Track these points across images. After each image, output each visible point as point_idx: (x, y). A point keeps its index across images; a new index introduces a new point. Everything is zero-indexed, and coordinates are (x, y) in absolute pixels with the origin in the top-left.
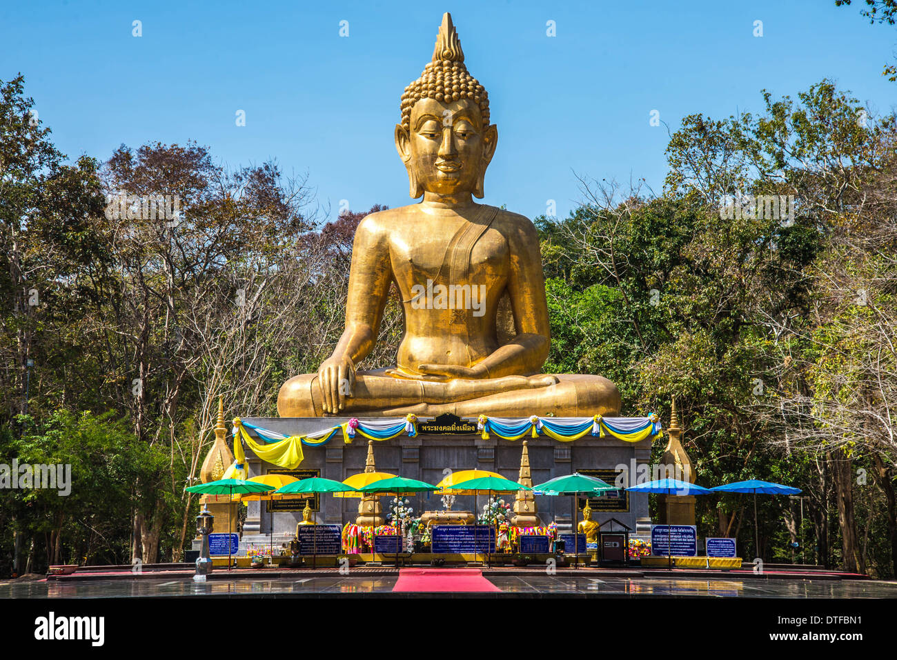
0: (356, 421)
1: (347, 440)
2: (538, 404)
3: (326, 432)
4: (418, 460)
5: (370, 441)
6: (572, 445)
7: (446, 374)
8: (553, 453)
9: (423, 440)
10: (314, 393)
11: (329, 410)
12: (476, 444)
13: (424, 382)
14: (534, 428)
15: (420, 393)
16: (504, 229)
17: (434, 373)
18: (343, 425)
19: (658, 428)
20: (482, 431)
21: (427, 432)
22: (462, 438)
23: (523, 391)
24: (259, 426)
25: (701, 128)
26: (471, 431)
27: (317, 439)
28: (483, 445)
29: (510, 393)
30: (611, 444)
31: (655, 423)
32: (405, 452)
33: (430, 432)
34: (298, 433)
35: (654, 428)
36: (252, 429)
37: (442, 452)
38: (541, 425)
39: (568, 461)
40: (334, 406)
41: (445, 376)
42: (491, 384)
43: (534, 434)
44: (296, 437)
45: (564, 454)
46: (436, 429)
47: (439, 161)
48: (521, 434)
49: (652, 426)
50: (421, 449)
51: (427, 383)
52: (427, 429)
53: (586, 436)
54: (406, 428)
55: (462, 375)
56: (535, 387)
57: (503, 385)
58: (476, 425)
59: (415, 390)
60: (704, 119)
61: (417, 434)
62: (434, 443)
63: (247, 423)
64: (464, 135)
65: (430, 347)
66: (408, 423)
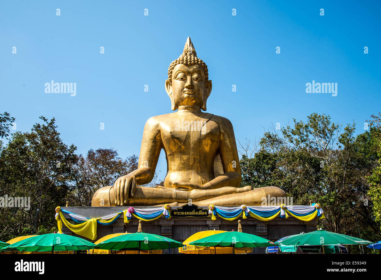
0: (133, 209)
1: (126, 221)
2: (243, 201)
3: (114, 216)
4: (171, 234)
5: (140, 221)
6: (268, 224)
7: (189, 187)
8: (256, 229)
9: (174, 221)
10: (111, 194)
11: (118, 204)
12: (207, 223)
13: (176, 191)
14: (244, 213)
15: (174, 196)
16: (217, 121)
17: (182, 187)
18: (124, 211)
19: (321, 212)
20: (211, 215)
21: (177, 215)
22: (199, 220)
23: (233, 194)
24: (72, 212)
25: (270, 137)
26: (205, 215)
27: (107, 220)
28: (212, 224)
29: (225, 196)
30: (292, 223)
31: (318, 209)
32: (163, 228)
33: (179, 216)
34: (95, 217)
35: (318, 212)
36: (67, 214)
37: (186, 229)
38: (249, 210)
39: (265, 234)
40: (121, 201)
41: (188, 188)
42: (215, 191)
43: (244, 217)
44: (94, 219)
45: (263, 230)
46: (182, 213)
47: (185, 89)
48: (236, 216)
49: (317, 211)
50: (174, 227)
51: (178, 191)
52: (177, 214)
53: (276, 218)
54: (164, 213)
55: (198, 187)
56: (240, 192)
57: (221, 192)
58: (207, 211)
59: (171, 195)
60: (271, 134)
61: (171, 217)
62: (182, 223)
63: (64, 211)
64: (197, 79)
65: (180, 176)
66: (165, 210)
